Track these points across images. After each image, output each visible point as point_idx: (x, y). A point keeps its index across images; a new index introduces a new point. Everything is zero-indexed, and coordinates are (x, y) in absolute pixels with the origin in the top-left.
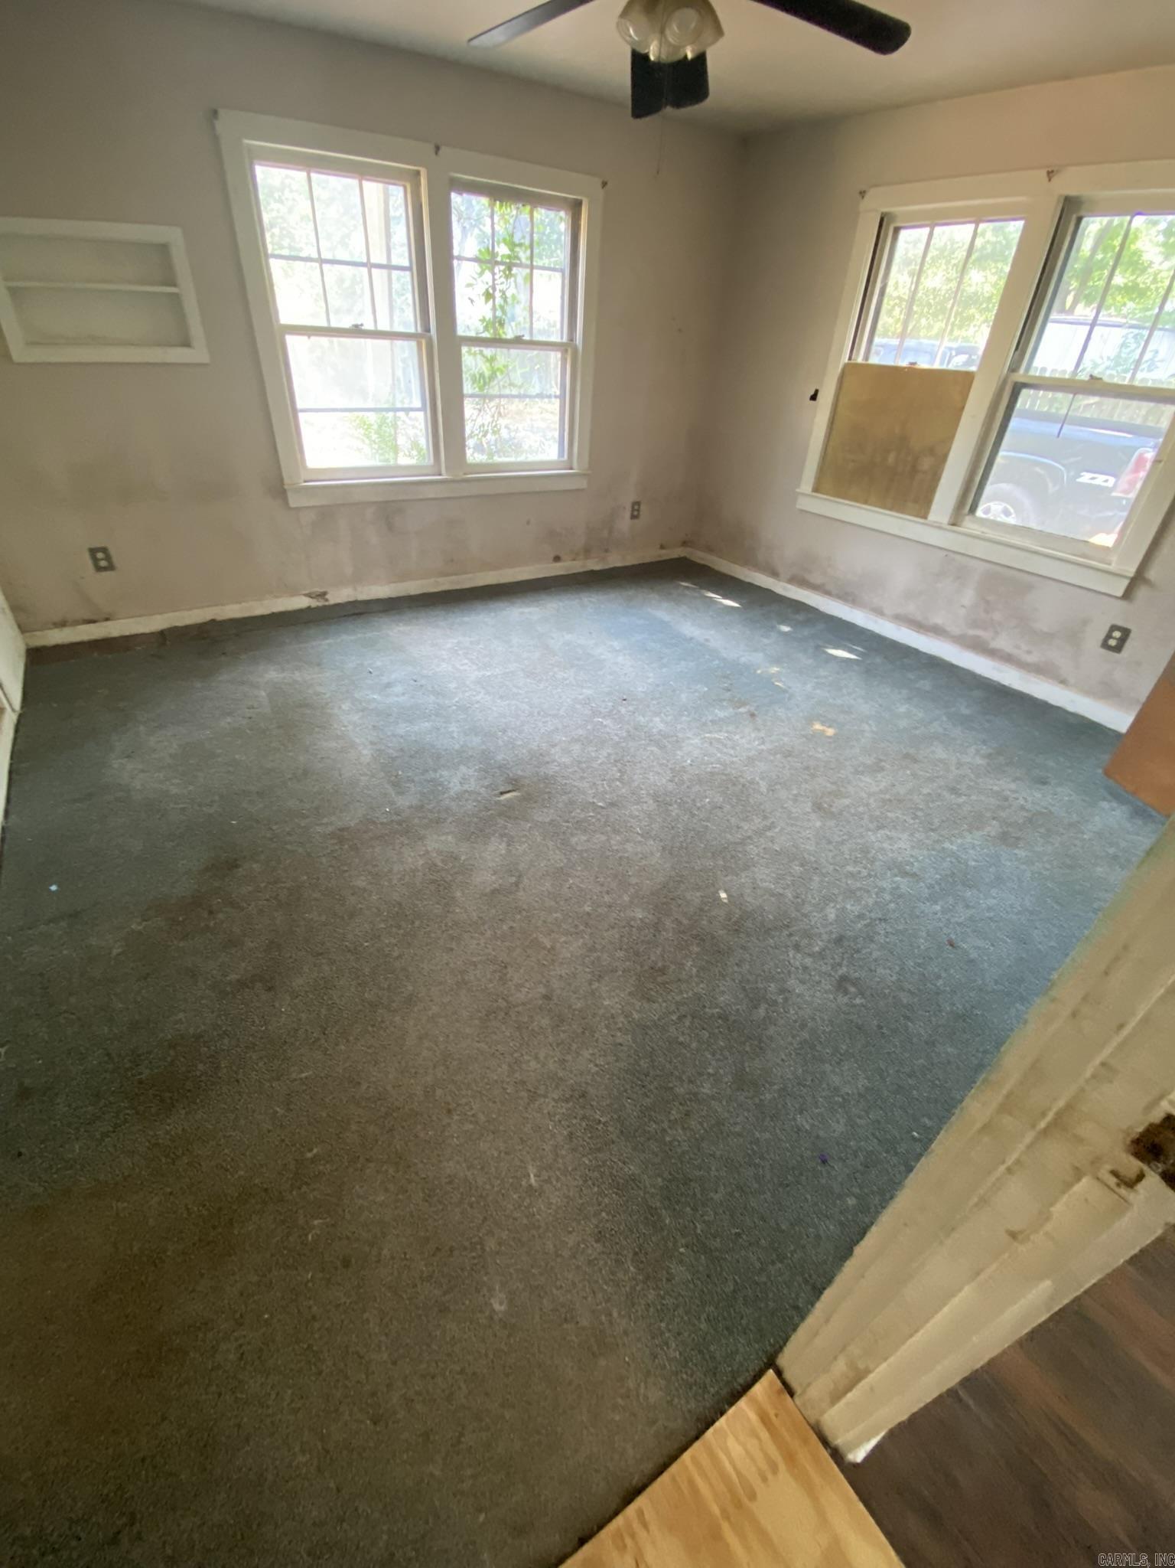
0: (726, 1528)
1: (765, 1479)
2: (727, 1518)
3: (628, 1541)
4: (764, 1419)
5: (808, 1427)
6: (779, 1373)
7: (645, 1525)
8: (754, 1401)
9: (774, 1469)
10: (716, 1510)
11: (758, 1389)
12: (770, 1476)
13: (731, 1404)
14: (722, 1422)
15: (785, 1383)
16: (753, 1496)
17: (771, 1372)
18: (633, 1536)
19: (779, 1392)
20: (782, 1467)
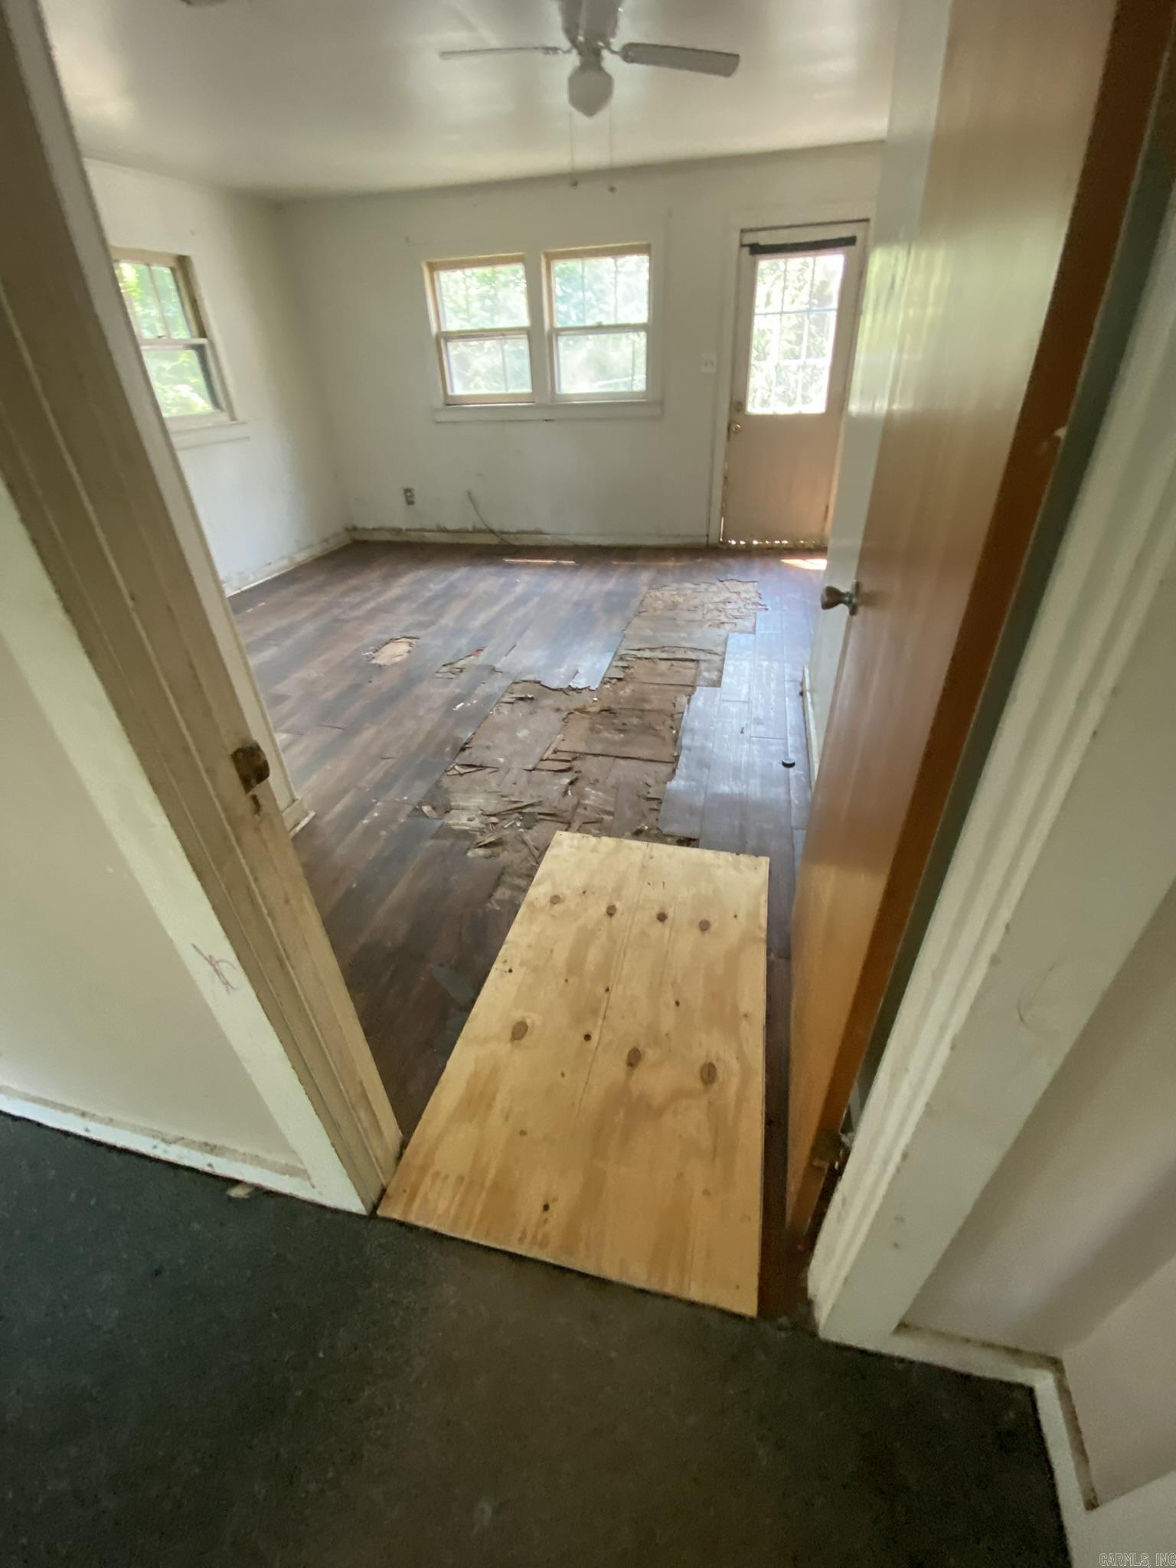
0: (488, 1183)
1: (447, 1177)
2: (482, 1185)
3: (540, 1237)
4: (412, 1197)
5: (399, 1167)
6: (375, 1207)
7: (524, 1232)
8: (406, 1211)
9: (437, 1174)
10: (484, 1195)
11: (396, 1215)
12: (442, 1175)
13: (417, 1228)
14: (432, 1226)
15: (380, 1199)
16: (461, 1178)
17: (379, 1212)
18: (534, 1237)
19: (389, 1197)
20: (431, 1171)
